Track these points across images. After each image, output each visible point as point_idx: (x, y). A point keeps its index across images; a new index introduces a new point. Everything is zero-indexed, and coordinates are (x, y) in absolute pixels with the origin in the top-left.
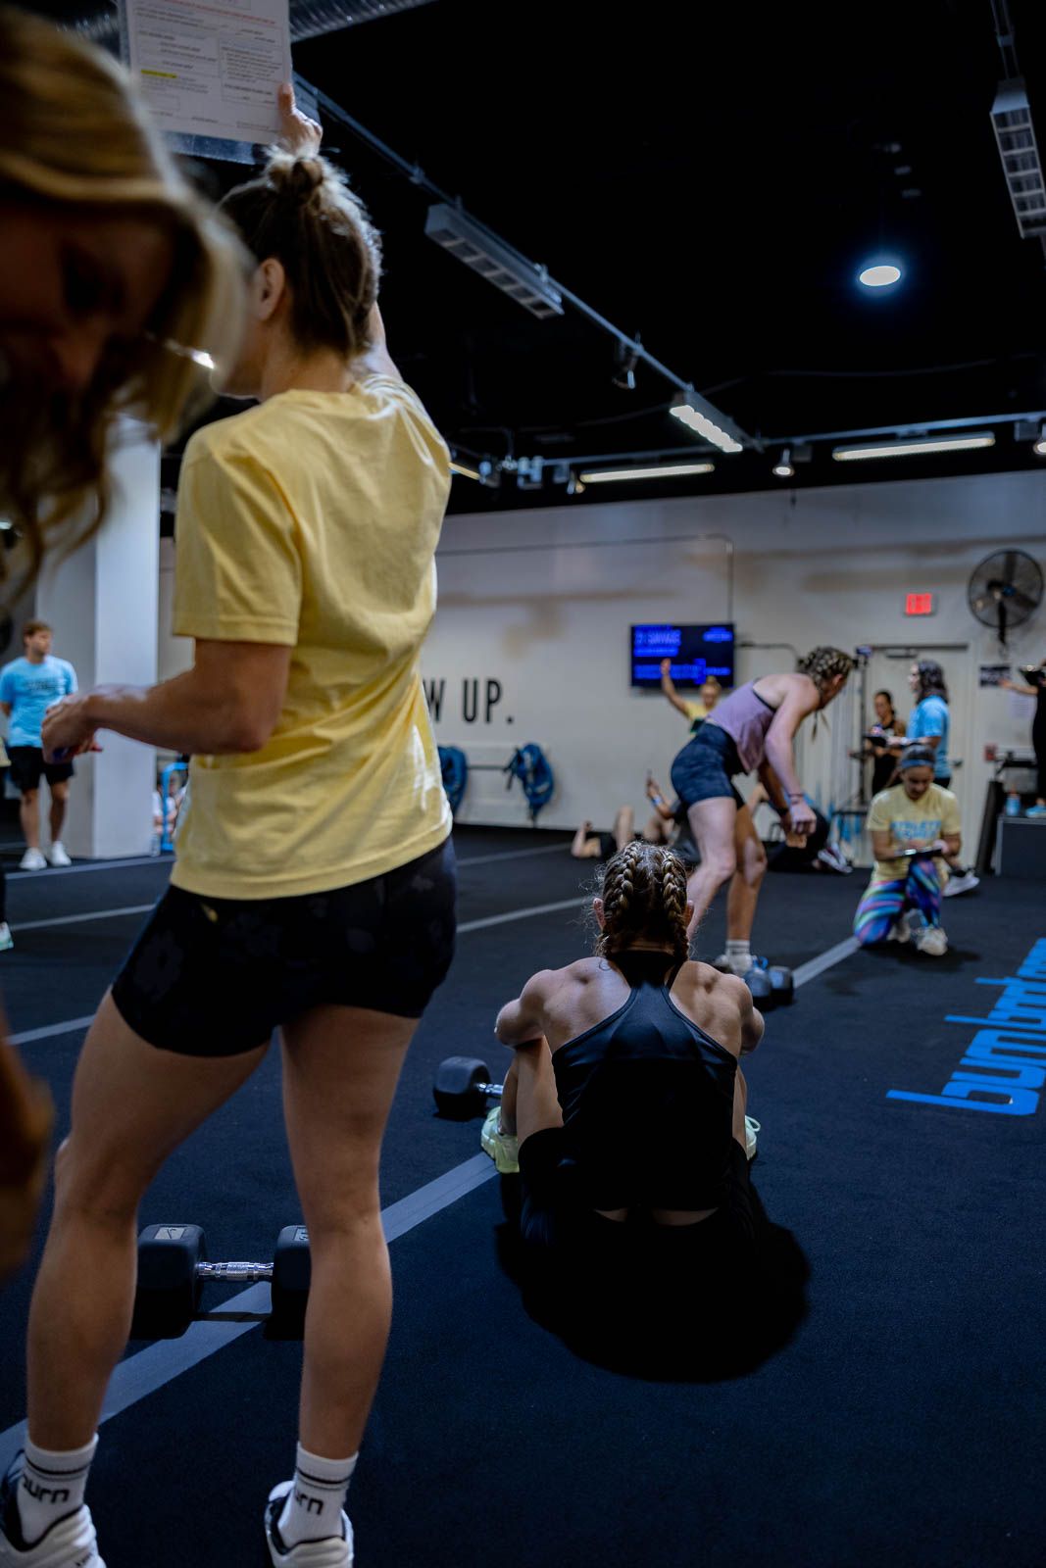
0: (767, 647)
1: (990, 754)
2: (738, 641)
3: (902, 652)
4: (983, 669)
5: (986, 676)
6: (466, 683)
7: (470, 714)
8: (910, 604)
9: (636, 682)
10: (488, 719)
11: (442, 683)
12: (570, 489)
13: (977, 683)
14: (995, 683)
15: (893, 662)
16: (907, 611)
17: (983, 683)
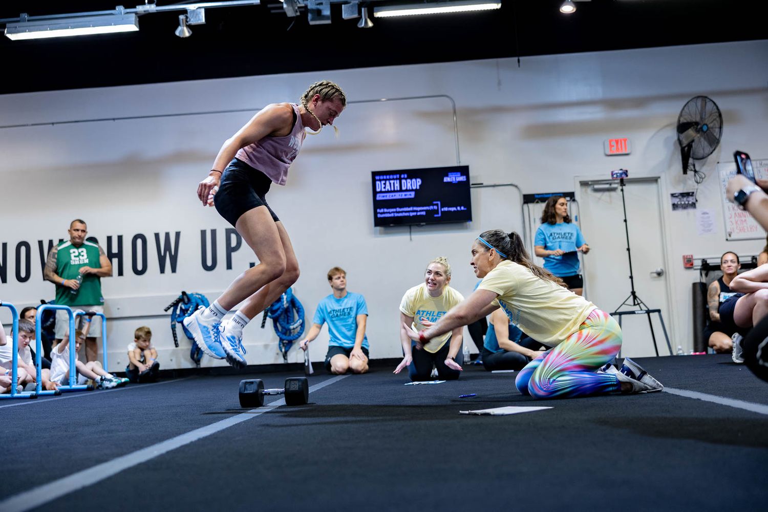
0: (494, 186)
1: (689, 263)
2: (471, 182)
3: (607, 186)
4: (673, 195)
5: (676, 201)
6: (203, 233)
7: (209, 263)
8: (611, 146)
9: (380, 222)
10: (229, 266)
11: (178, 235)
12: (362, 25)
13: (671, 207)
14: (685, 207)
15: (598, 195)
16: (608, 152)
17: (675, 206)
